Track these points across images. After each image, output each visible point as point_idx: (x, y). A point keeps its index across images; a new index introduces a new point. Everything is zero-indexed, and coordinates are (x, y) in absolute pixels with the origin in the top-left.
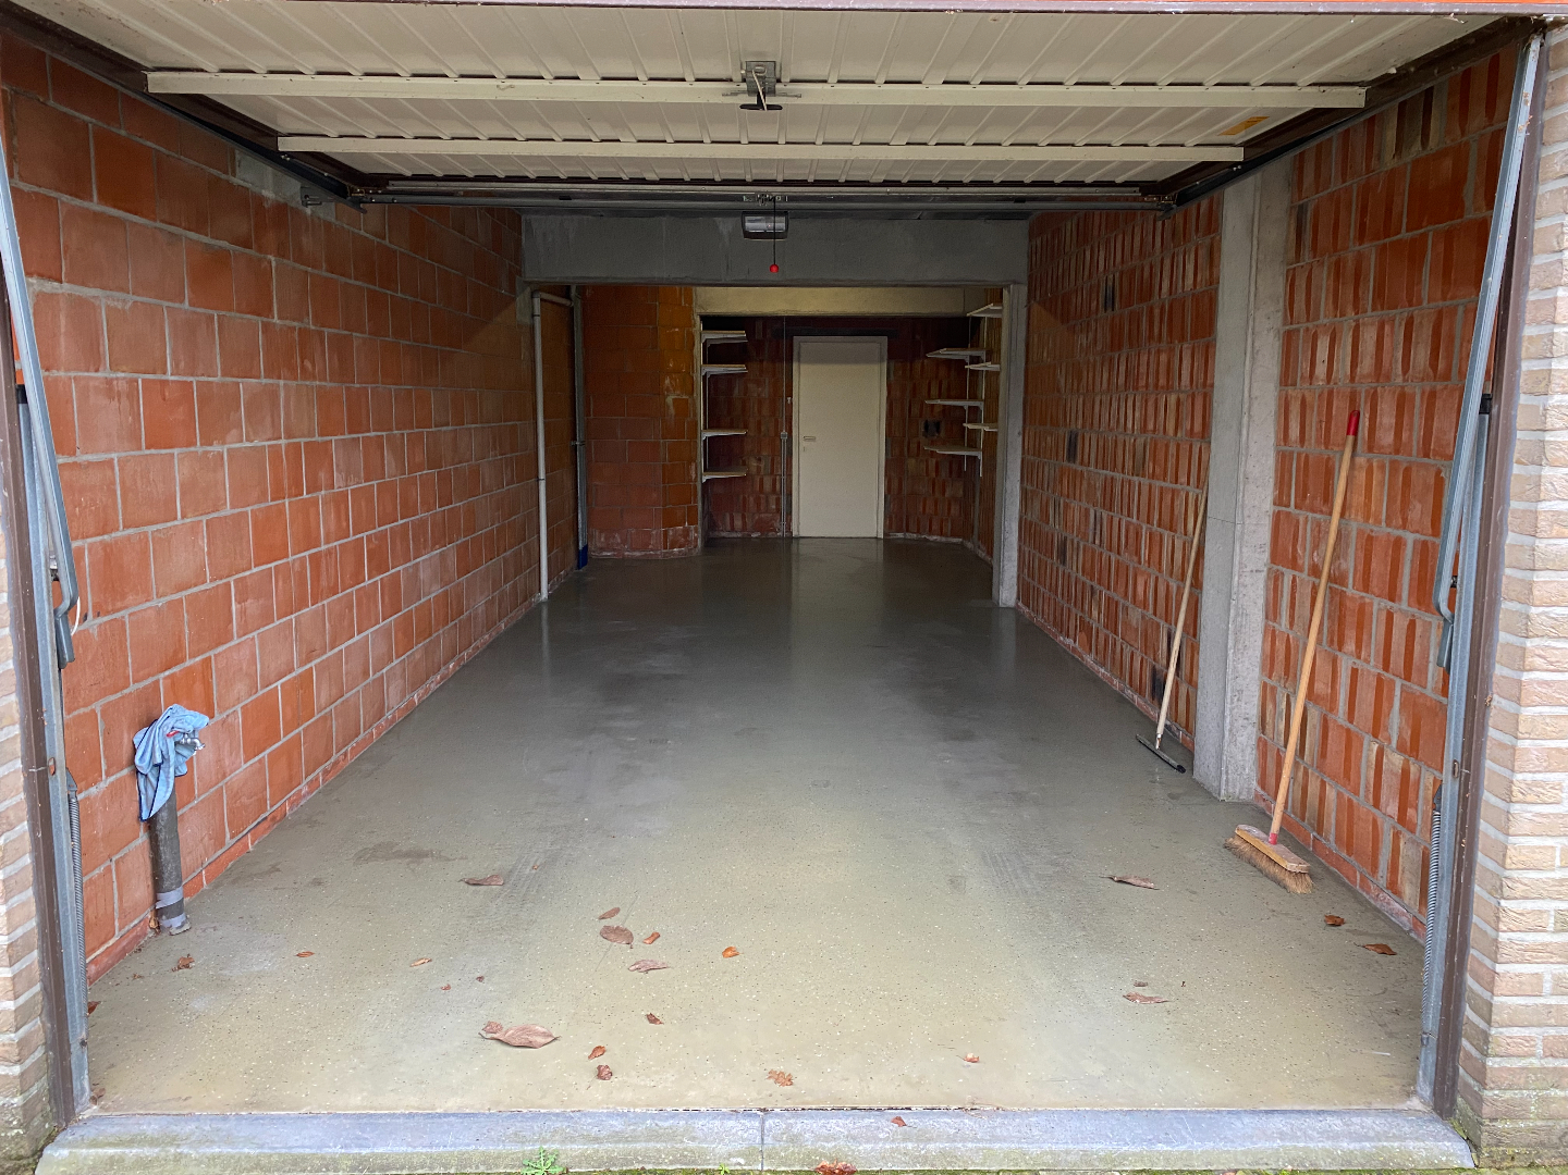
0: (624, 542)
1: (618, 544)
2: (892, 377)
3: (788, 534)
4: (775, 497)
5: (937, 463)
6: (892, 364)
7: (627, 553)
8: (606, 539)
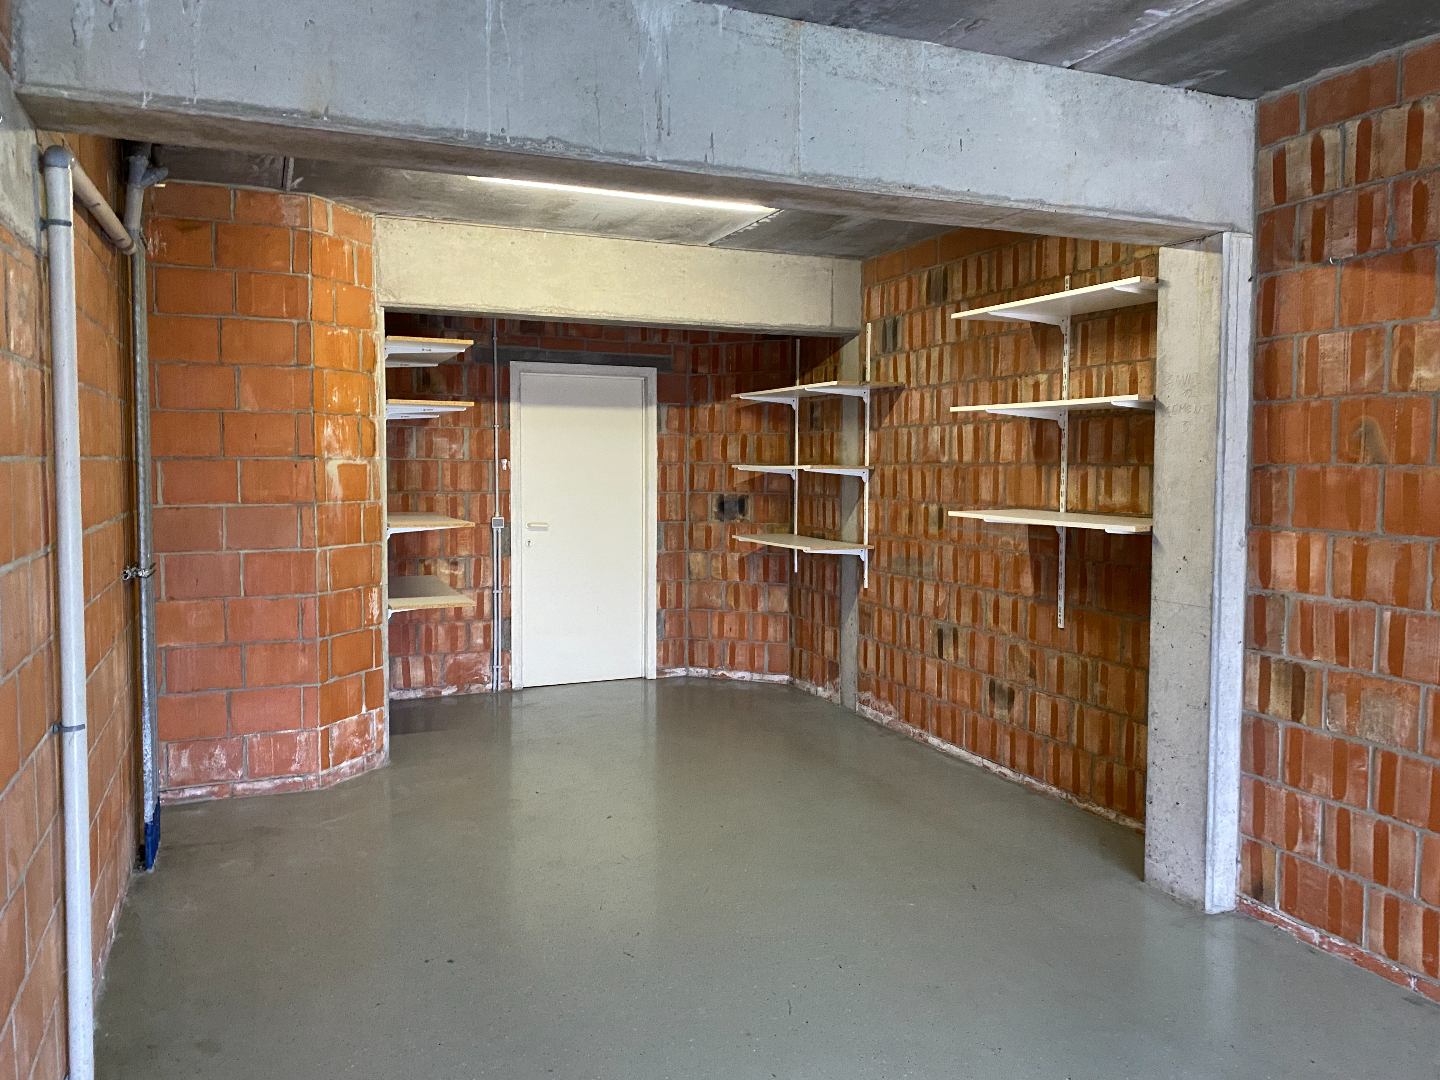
0: (234, 764)
1: (221, 770)
2: (664, 430)
3: (506, 685)
4: (481, 625)
5: (741, 560)
6: (664, 410)
7: (240, 787)
8: (191, 759)
